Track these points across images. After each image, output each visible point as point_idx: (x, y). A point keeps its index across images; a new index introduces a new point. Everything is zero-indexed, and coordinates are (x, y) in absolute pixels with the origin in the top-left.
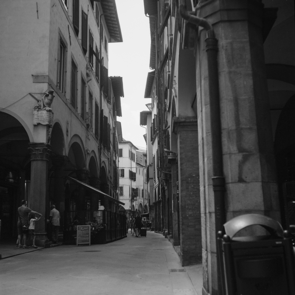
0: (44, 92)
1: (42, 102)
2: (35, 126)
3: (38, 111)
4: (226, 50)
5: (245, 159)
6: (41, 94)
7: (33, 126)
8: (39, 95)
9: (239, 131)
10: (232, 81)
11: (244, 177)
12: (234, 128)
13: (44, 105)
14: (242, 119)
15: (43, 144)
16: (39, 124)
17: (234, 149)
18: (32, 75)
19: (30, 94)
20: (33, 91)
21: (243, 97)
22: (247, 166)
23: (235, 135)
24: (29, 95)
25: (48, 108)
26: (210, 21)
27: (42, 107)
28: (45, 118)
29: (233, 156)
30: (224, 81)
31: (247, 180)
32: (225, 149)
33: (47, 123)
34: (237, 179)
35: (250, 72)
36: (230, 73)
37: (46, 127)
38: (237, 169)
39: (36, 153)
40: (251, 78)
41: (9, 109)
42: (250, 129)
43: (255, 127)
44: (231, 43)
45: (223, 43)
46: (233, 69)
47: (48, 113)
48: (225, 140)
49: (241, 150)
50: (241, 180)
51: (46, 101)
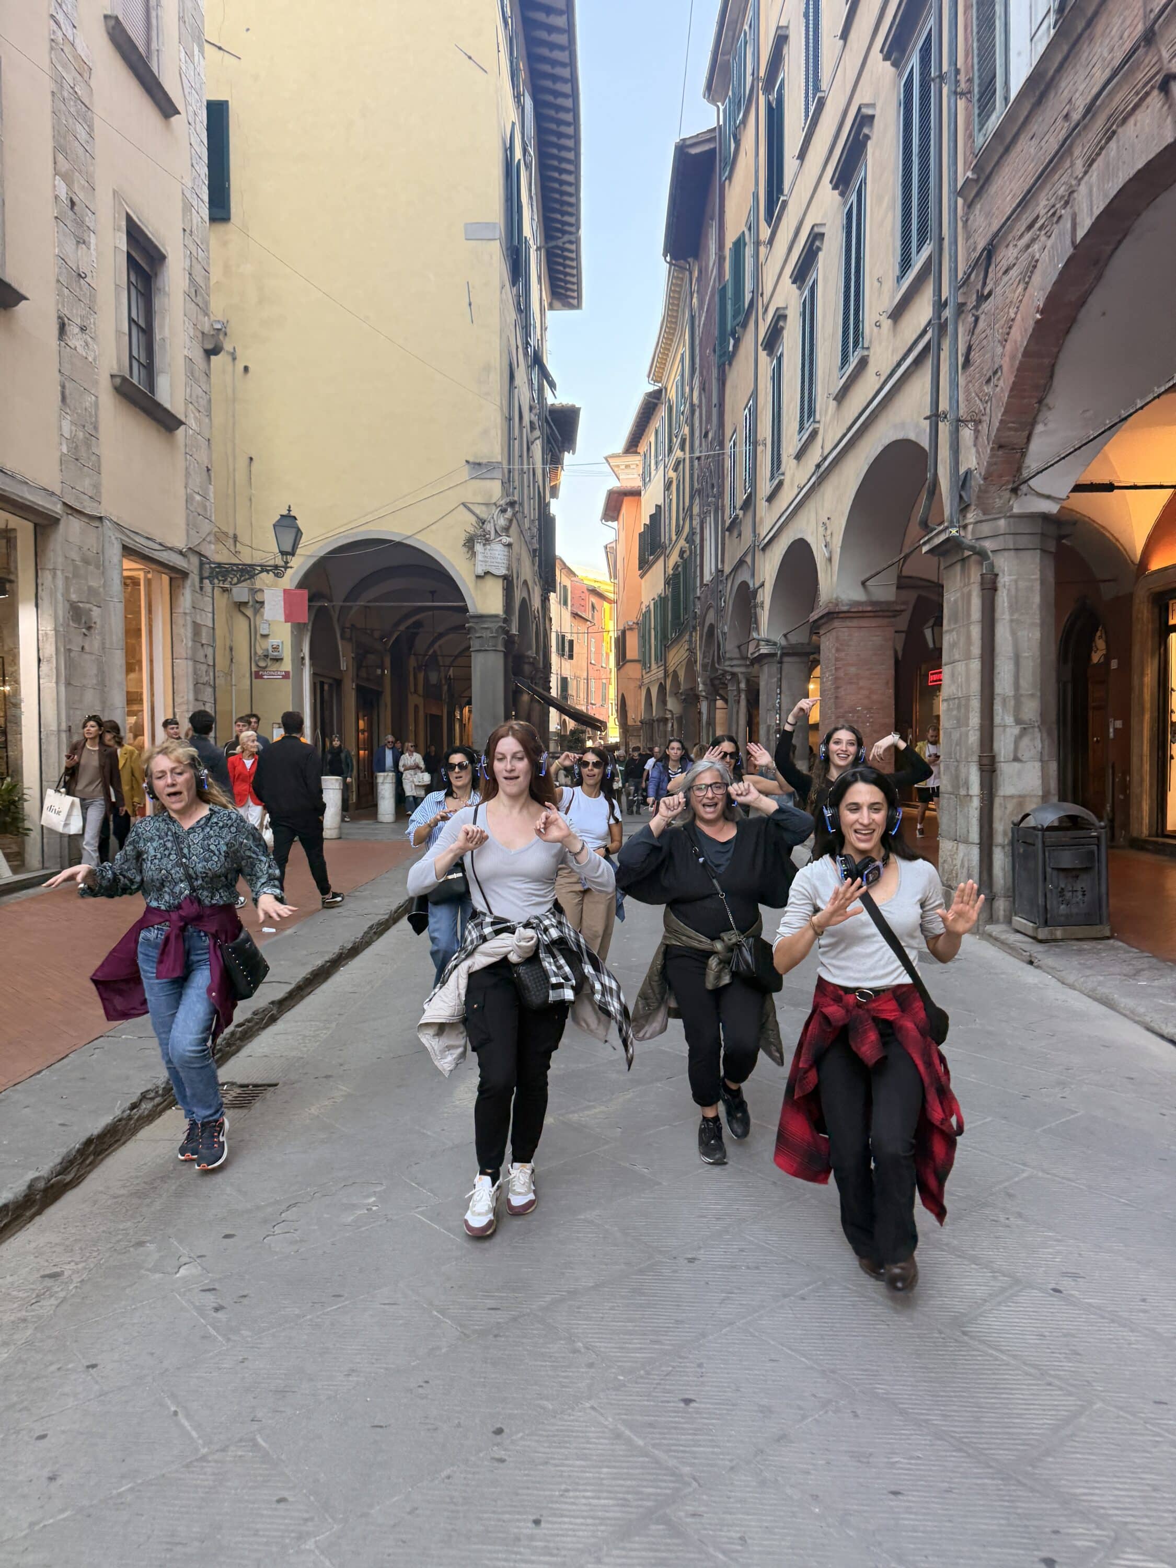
0: (493, 501)
1: (492, 524)
2: (478, 577)
3: (484, 545)
4: (1009, 590)
5: (1024, 731)
6: (487, 505)
7: (474, 577)
8: (484, 508)
9: (1018, 698)
10: (1013, 633)
11: (1019, 755)
12: (1012, 693)
13: (496, 531)
14: (1023, 683)
15: (496, 616)
16: (487, 573)
17: (1010, 720)
18: (467, 462)
19: (464, 504)
20: (469, 498)
21: (1026, 654)
22: (1025, 741)
23: (1012, 703)
24: (462, 506)
25: (506, 540)
26: (988, 545)
27: (493, 536)
28: (499, 560)
29: (1008, 730)
30: (1003, 632)
31: (1024, 759)
32: (997, 720)
33: (503, 572)
34: (1012, 757)
35: (1038, 621)
36: (1012, 621)
37: (500, 581)
38: (1012, 746)
39: (484, 635)
40: (1038, 628)
41: (418, 537)
42: (1032, 695)
43: (1039, 694)
44: (1016, 581)
45: (1004, 580)
46: (1015, 616)
47: (506, 549)
48: (998, 707)
49: (1018, 721)
50: (1016, 759)
51: (502, 522)
